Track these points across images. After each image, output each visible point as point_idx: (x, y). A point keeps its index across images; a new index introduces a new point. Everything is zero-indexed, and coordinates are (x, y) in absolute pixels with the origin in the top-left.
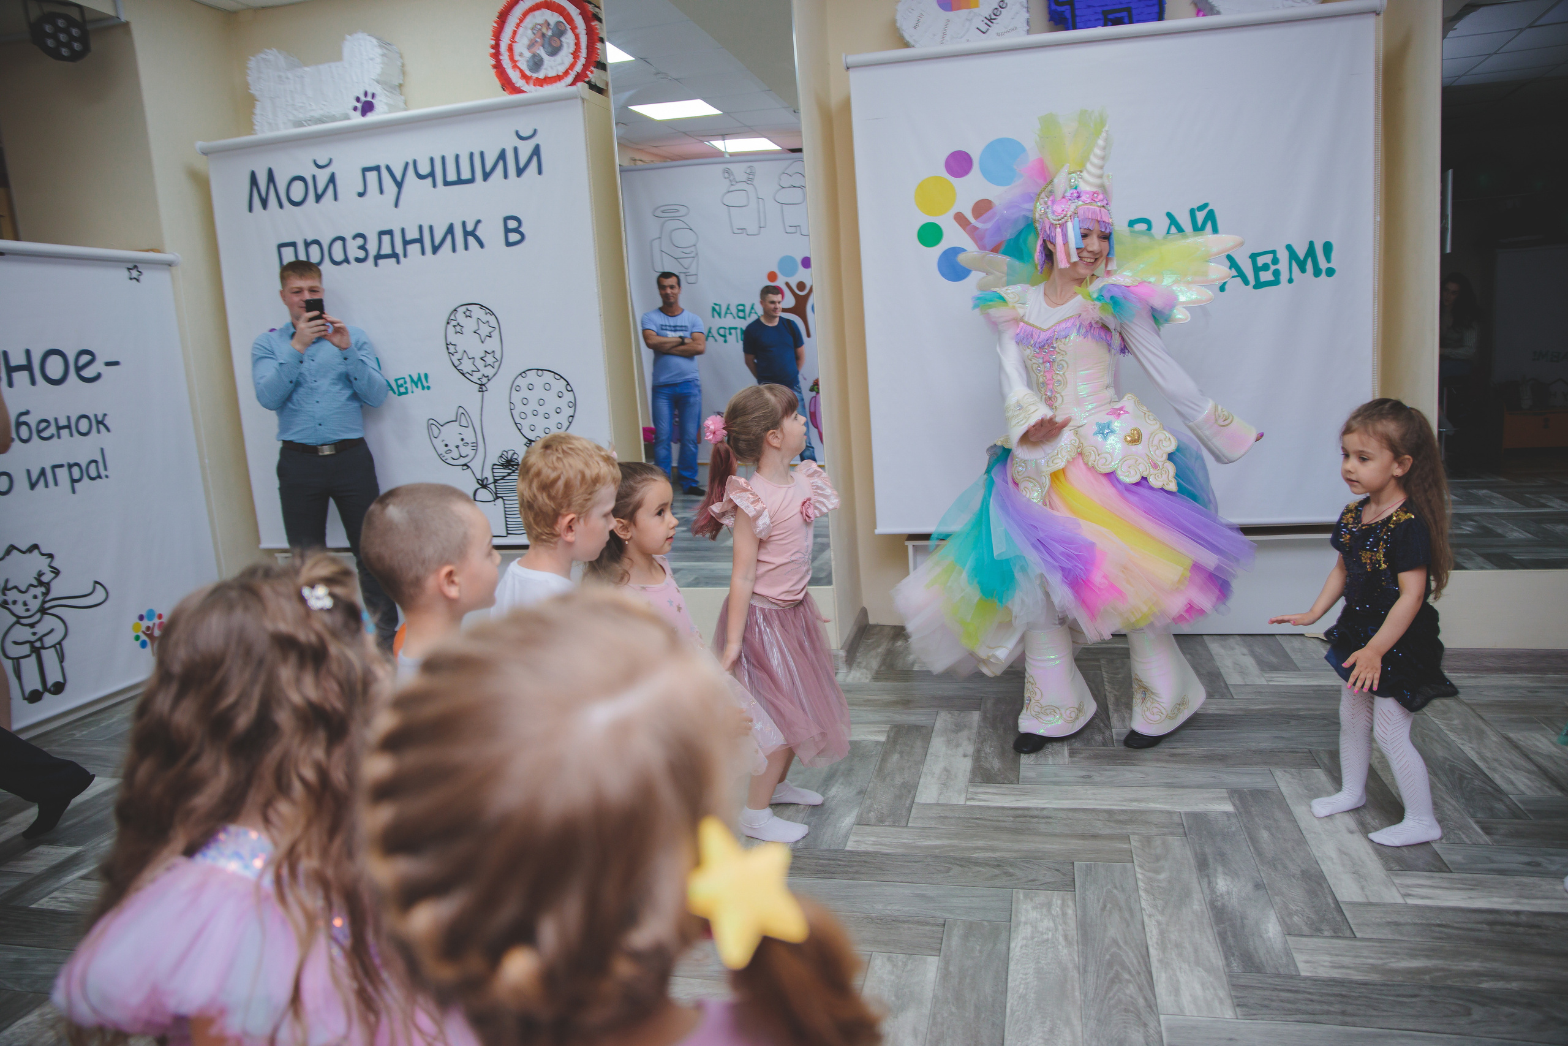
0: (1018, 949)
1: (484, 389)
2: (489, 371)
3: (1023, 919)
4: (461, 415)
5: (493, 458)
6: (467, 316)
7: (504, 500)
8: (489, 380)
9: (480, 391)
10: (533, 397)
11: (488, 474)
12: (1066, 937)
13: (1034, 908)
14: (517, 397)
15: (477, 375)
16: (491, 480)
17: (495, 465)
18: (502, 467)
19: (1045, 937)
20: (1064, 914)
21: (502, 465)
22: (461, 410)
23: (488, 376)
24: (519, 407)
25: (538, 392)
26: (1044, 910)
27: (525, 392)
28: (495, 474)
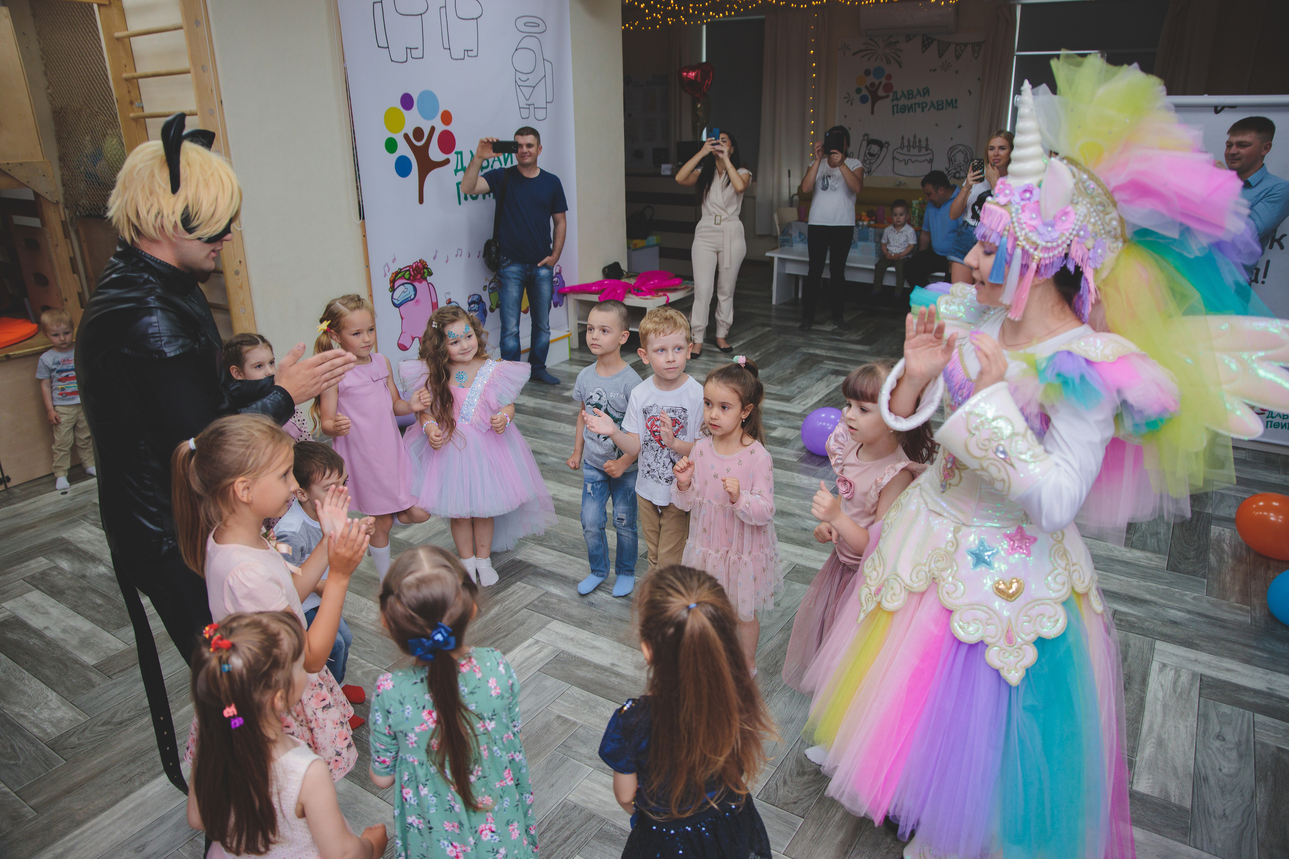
0: (49, 694)
3: (63, 708)
12: (23, 716)
13: (63, 718)
19: (38, 709)
20: (37, 726)
26: (55, 721)
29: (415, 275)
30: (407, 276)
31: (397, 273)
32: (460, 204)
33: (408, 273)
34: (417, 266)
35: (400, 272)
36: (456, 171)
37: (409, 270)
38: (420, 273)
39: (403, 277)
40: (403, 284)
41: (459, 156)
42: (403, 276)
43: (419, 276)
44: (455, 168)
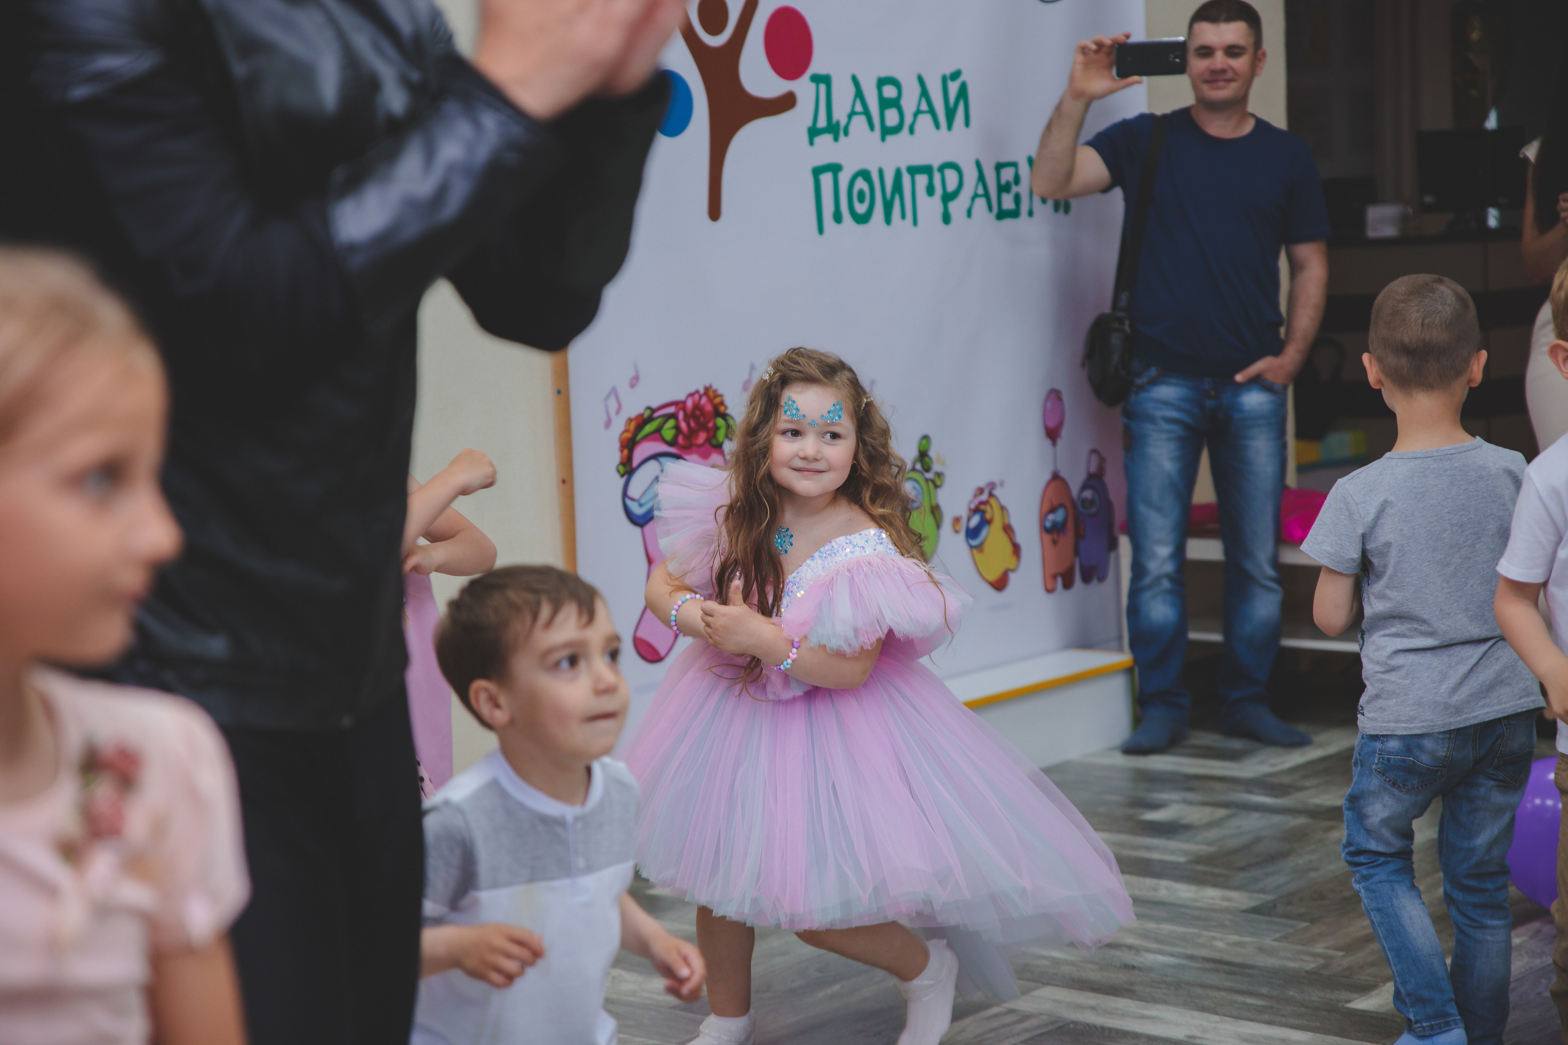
29: (691, 434)
30: (668, 433)
31: (641, 422)
32: (821, 230)
33: (671, 423)
34: (697, 406)
35: (650, 419)
36: (814, 132)
37: (674, 416)
38: (703, 427)
39: (657, 434)
40: (655, 457)
41: (823, 87)
42: (658, 430)
43: (702, 437)
44: (809, 123)
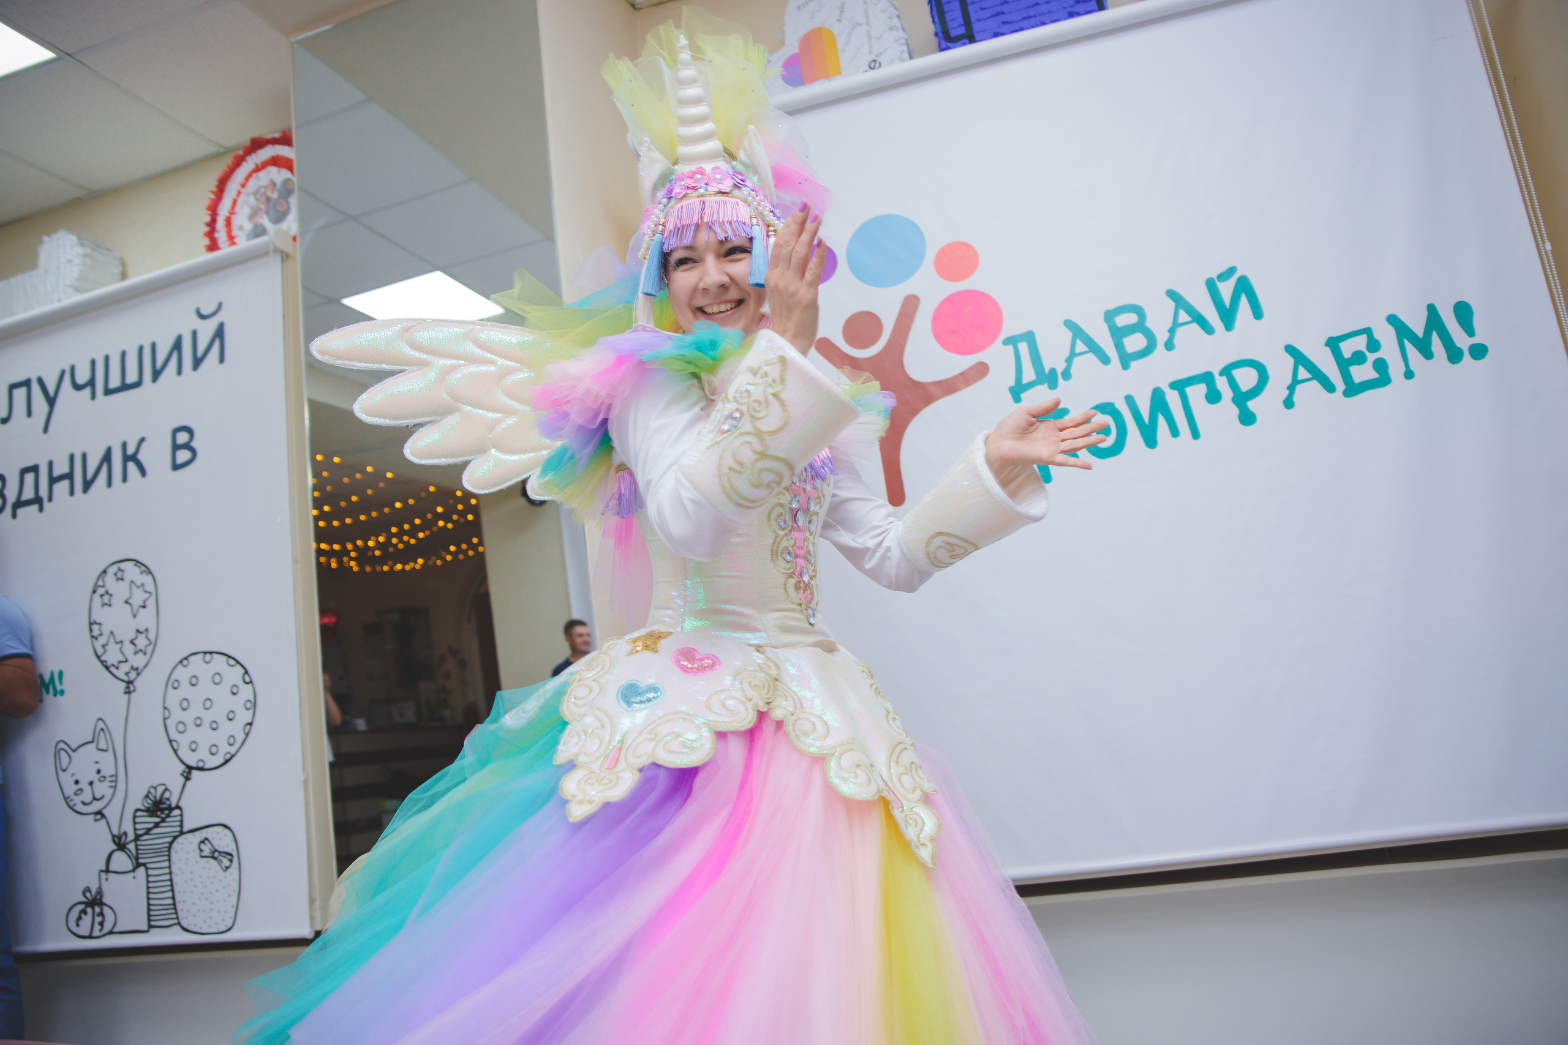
1: (132, 688)
2: (139, 661)
4: (99, 733)
5: (137, 801)
6: (118, 579)
7: (147, 869)
8: (138, 674)
9: (126, 693)
10: (196, 696)
11: (128, 827)
14: (174, 698)
15: (125, 667)
16: (131, 836)
17: (138, 810)
18: (146, 814)
21: (148, 810)
22: (101, 725)
23: (137, 669)
24: (177, 715)
25: (205, 688)
27: (185, 690)
28: (138, 826)
